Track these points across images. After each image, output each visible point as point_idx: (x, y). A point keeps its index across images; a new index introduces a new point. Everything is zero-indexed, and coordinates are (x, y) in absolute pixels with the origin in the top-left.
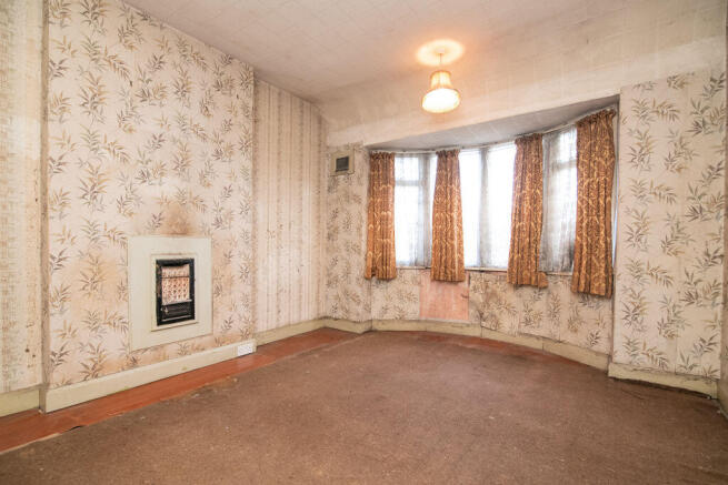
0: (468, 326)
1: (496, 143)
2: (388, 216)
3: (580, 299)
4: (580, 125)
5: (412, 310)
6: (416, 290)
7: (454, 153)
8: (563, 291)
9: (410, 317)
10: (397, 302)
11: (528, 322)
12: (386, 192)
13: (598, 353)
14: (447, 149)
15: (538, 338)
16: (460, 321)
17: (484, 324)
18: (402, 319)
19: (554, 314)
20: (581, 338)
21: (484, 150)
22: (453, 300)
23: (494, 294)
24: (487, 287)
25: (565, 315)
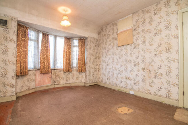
0: (51, 85)
1: (59, 36)
2: (26, 50)
3: (79, 73)
4: (79, 39)
5: (32, 85)
6: (34, 78)
7: (48, 35)
8: (75, 72)
9: (32, 87)
10: (27, 83)
11: (67, 80)
12: (25, 41)
13: (83, 83)
14: (46, 33)
15: (69, 83)
16: (49, 85)
17: (55, 84)
18: (29, 89)
19: (73, 77)
20: (79, 81)
21: (55, 37)
22: (46, 79)
23: (58, 75)
24: (56, 73)
25: (75, 77)
